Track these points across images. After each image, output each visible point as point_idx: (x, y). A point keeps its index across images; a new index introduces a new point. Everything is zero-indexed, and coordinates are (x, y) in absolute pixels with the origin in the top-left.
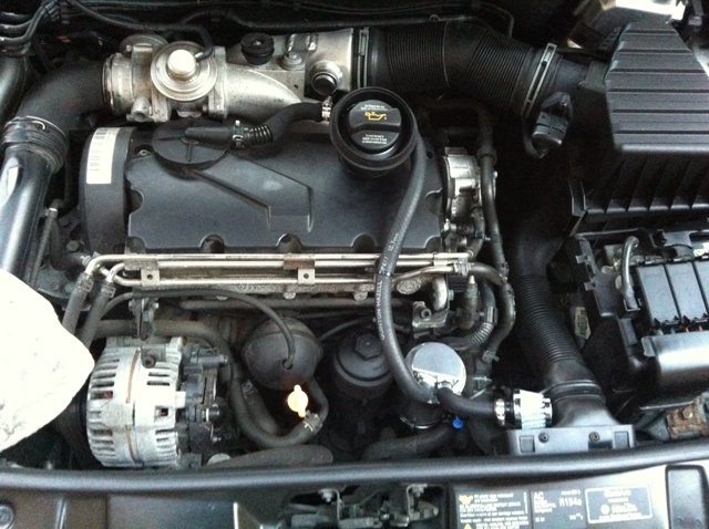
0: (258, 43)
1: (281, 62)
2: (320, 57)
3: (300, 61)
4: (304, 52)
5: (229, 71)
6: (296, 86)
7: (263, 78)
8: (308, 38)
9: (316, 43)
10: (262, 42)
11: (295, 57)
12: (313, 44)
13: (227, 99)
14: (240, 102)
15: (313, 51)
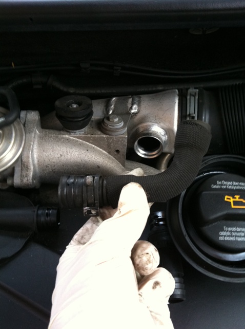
0: (75, 106)
1: (101, 126)
2: (143, 120)
3: (122, 124)
4: (126, 115)
6: (118, 151)
7: (81, 144)
8: (130, 100)
9: (139, 105)
11: (116, 120)
12: (135, 106)
15: (135, 114)
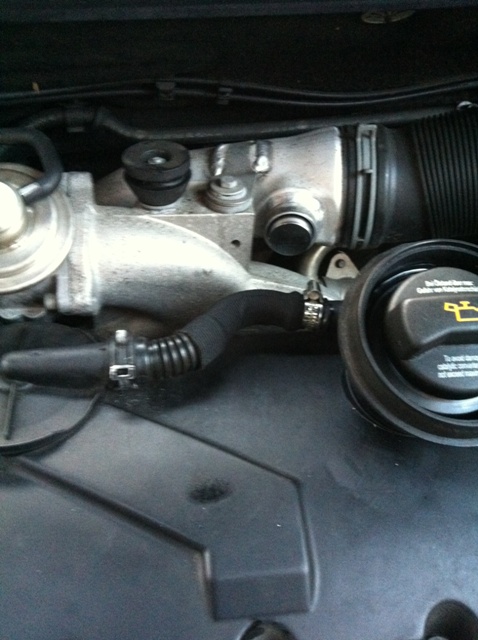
0: (159, 161)
1: (206, 197)
2: (278, 184)
3: (243, 192)
4: (248, 175)
5: (101, 221)
6: (236, 243)
7: (171, 231)
9: (270, 157)
10: (167, 157)
12: (263, 159)
13: (99, 280)
14: (127, 283)
15: (265, 173)
